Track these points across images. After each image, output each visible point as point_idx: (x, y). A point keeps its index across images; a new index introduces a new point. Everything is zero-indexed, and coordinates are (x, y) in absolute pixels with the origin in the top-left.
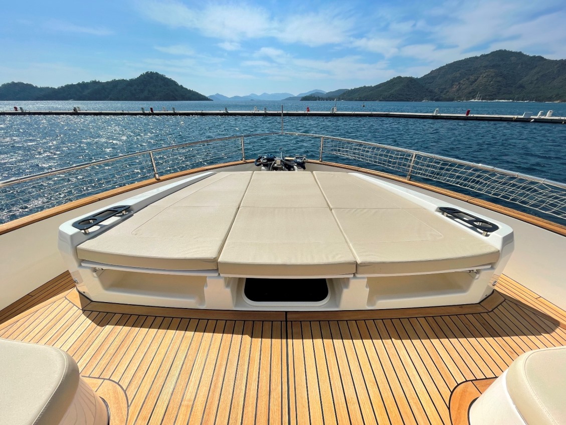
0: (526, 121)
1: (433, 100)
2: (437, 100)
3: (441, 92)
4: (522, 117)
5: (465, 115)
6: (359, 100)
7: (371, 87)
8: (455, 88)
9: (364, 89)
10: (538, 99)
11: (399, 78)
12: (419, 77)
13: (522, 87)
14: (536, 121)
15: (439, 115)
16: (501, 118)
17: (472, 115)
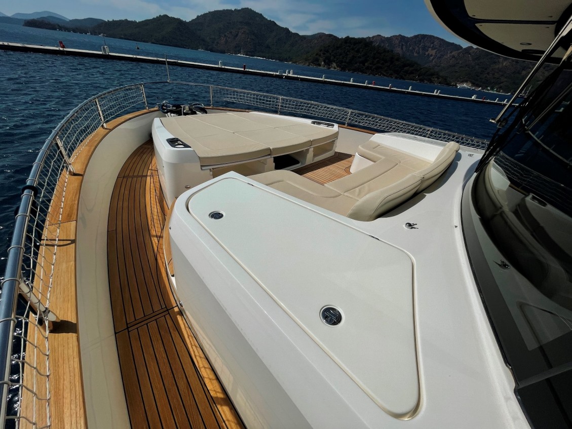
0: (280, 77)
1: (208, 50)
2: (212, 50)
3: (213, 43)
4: (278, 74)
5: (243, 69)
6: (125, 39)
7: (135, 22)
8: (223, 40)
9: (125, 23)
10: (281, 60)
11: (166, 16)
12: (188, 21)
13: (268, 47)
14: (287, 77)
15: (223, 67)
16: (267, 74)
17: (248, 70)
